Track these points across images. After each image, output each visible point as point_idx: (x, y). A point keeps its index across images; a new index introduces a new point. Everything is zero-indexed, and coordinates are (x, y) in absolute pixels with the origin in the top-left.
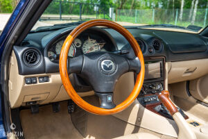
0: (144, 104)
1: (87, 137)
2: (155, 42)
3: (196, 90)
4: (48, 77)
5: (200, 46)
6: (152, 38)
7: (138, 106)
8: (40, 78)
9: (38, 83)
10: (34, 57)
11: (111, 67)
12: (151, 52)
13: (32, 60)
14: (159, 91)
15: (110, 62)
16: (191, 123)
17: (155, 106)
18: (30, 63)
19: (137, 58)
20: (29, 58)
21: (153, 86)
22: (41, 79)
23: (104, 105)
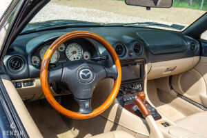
0: (123, 104)
1: (72, 129)
2: (136, 45)
3: (177, 85)
4: (32, 81)
5: (180, 46)
6: (133, 41)
7: (117, 105)
8: (24, 82)
9: (23, 87)
10: (18, 64)
11: (89, 76)
12: (131, 56)
13: (17, 66)
14: (138, 91)
15: (88, 72)
16: (162, 124)
17: (133, 105)
18: (15, 69)
19: (114, 66)
20: (14, 65)
21: (133, 86)
22: (26, 84)
23: (82, 110)
